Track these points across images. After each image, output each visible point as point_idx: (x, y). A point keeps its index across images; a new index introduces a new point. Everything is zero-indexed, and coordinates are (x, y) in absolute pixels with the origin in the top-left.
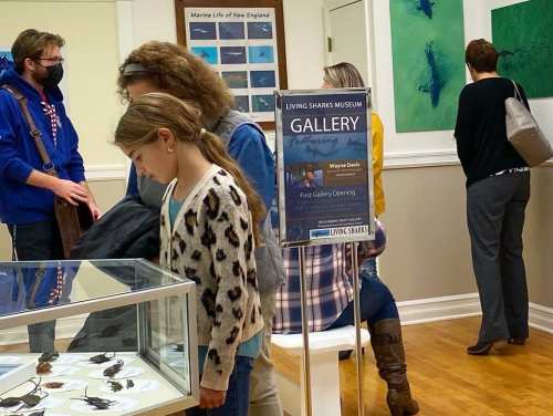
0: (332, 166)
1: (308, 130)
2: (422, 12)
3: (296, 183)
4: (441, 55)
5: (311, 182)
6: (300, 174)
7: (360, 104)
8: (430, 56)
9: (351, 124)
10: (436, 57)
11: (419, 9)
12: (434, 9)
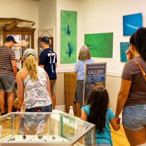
0: (96, 83)
1: (92, 73)
2: (68, 34)
3: (88, 88)
4: (71, 45)
5: (92, 87)
6: (89, 85)
7: (104, 67)
8: (69, 45)
9: (101, 72)
10: (70, 45)
11: (67, 33)
12: (70, 33)
